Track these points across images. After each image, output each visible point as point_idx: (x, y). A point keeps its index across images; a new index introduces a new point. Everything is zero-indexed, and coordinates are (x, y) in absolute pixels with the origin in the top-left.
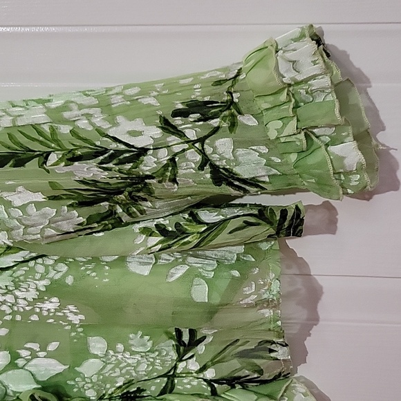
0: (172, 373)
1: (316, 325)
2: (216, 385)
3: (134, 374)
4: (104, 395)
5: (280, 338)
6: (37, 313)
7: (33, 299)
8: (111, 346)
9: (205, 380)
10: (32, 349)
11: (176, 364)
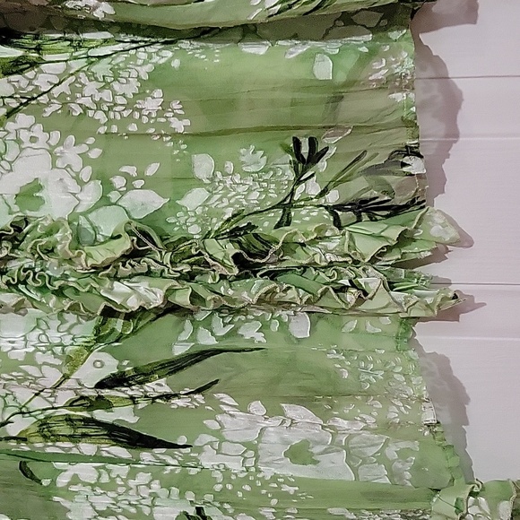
0: (288, 201)
1: (455, 142)
2: (339, 213)
3: (244, 203)
4: (209, 233)
5: (414, 138)
6: (136, 122)
7: (133, 94)
8: (219, 166)
9: (326, 208)
10: (129, 174)
11: (293, 189)
